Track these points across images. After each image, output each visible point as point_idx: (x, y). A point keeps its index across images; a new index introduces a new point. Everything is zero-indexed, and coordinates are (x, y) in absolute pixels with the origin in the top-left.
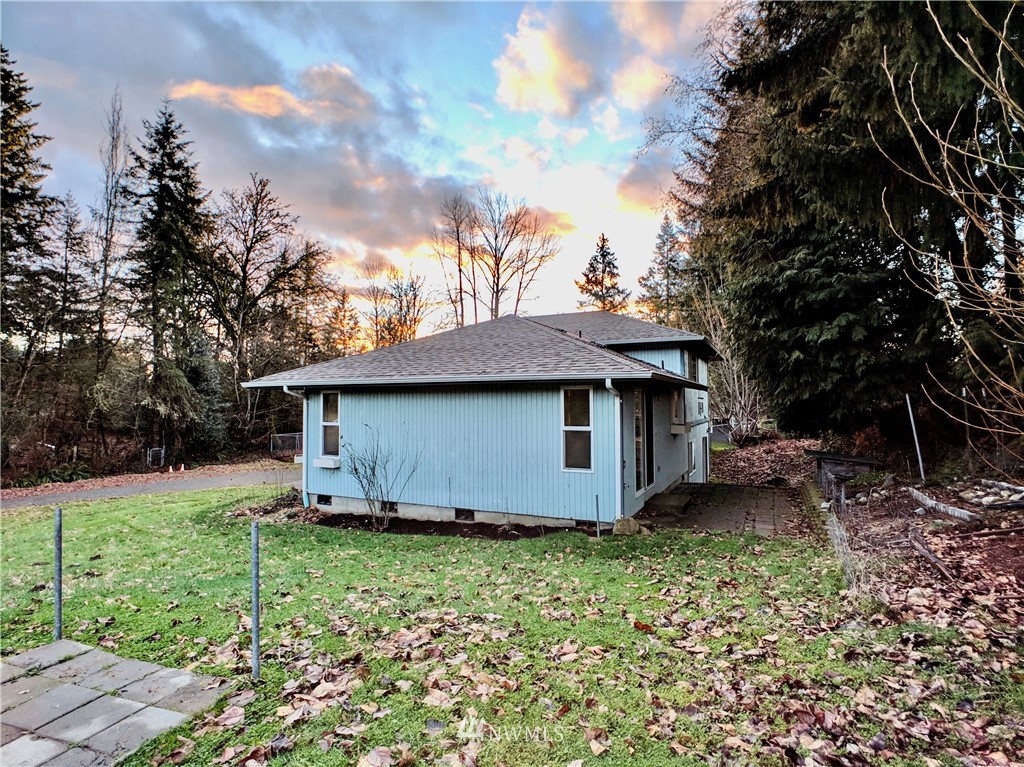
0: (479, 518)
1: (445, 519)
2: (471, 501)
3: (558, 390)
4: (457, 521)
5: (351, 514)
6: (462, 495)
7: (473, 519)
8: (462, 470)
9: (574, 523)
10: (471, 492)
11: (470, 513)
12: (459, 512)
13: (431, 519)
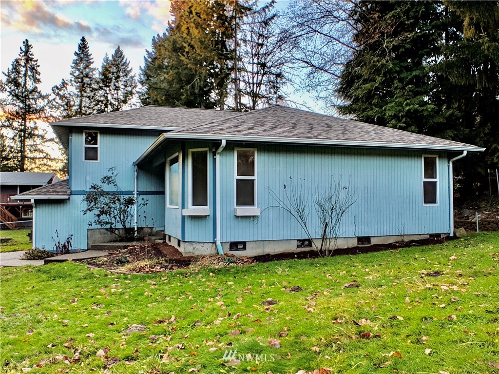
0: (374, 241)
1: (350, 246)
2: (370, 230)
3: (421, 157)
4: (359, 246)
5: (268, 255)
6: (363, 227)
7: (370, 243)
8: (363, 210)
9: (428, 236)
10: (369, 224)
11: (367, 239)
12: (361, 239)
13: (339, 248)
